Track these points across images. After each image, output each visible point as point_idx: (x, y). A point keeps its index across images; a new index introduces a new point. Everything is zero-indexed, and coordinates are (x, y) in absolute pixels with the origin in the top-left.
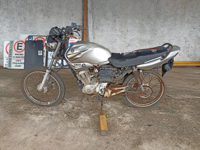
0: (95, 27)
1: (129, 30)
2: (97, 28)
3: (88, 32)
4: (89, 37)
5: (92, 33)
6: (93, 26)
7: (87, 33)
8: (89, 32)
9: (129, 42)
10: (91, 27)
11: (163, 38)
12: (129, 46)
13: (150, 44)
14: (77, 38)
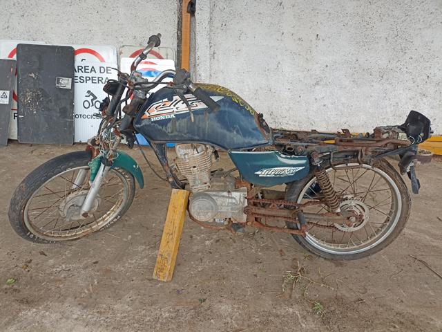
0: (217, 24)
1: (322, 35)
2: (224, 25)
3: (195, 39)
4: (198, 53)
5: (207, 42)
6: (211, 19)
7: (193, 42)
8: (198, 37)
9: (318, 72)
10: (206, 24)
11: (428, 64)
12: (317, 83)
13: (383, 81)
14: (162, 54)
